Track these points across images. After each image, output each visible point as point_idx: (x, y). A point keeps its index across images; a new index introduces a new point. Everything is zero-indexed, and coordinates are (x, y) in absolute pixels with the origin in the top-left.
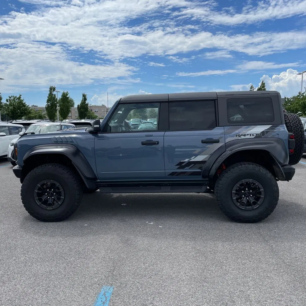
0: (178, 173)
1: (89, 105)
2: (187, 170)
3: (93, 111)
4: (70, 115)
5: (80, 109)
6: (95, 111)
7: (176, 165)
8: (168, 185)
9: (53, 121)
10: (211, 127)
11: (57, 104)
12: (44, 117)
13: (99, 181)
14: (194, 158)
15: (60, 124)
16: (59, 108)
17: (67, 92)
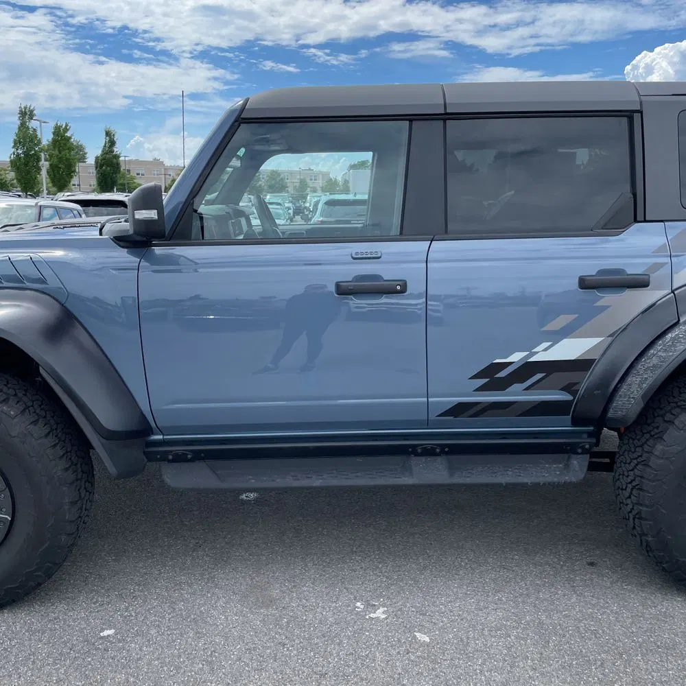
0: (478, 408)
1: (122, 159)
2: (516, 394)
3: (133, 174)
4: (75, 181)
5: (101, 166)
6: (138, 174)
7: (475, 377)
8: (438, 450)
9: (33, 197)
10: (614, 224)
11: (40, 152)
12: (12, 185)
13: (161, 437)
14: (546, 349)
15: (37, 204)
16: (47, 163)
17: (67, 125)
